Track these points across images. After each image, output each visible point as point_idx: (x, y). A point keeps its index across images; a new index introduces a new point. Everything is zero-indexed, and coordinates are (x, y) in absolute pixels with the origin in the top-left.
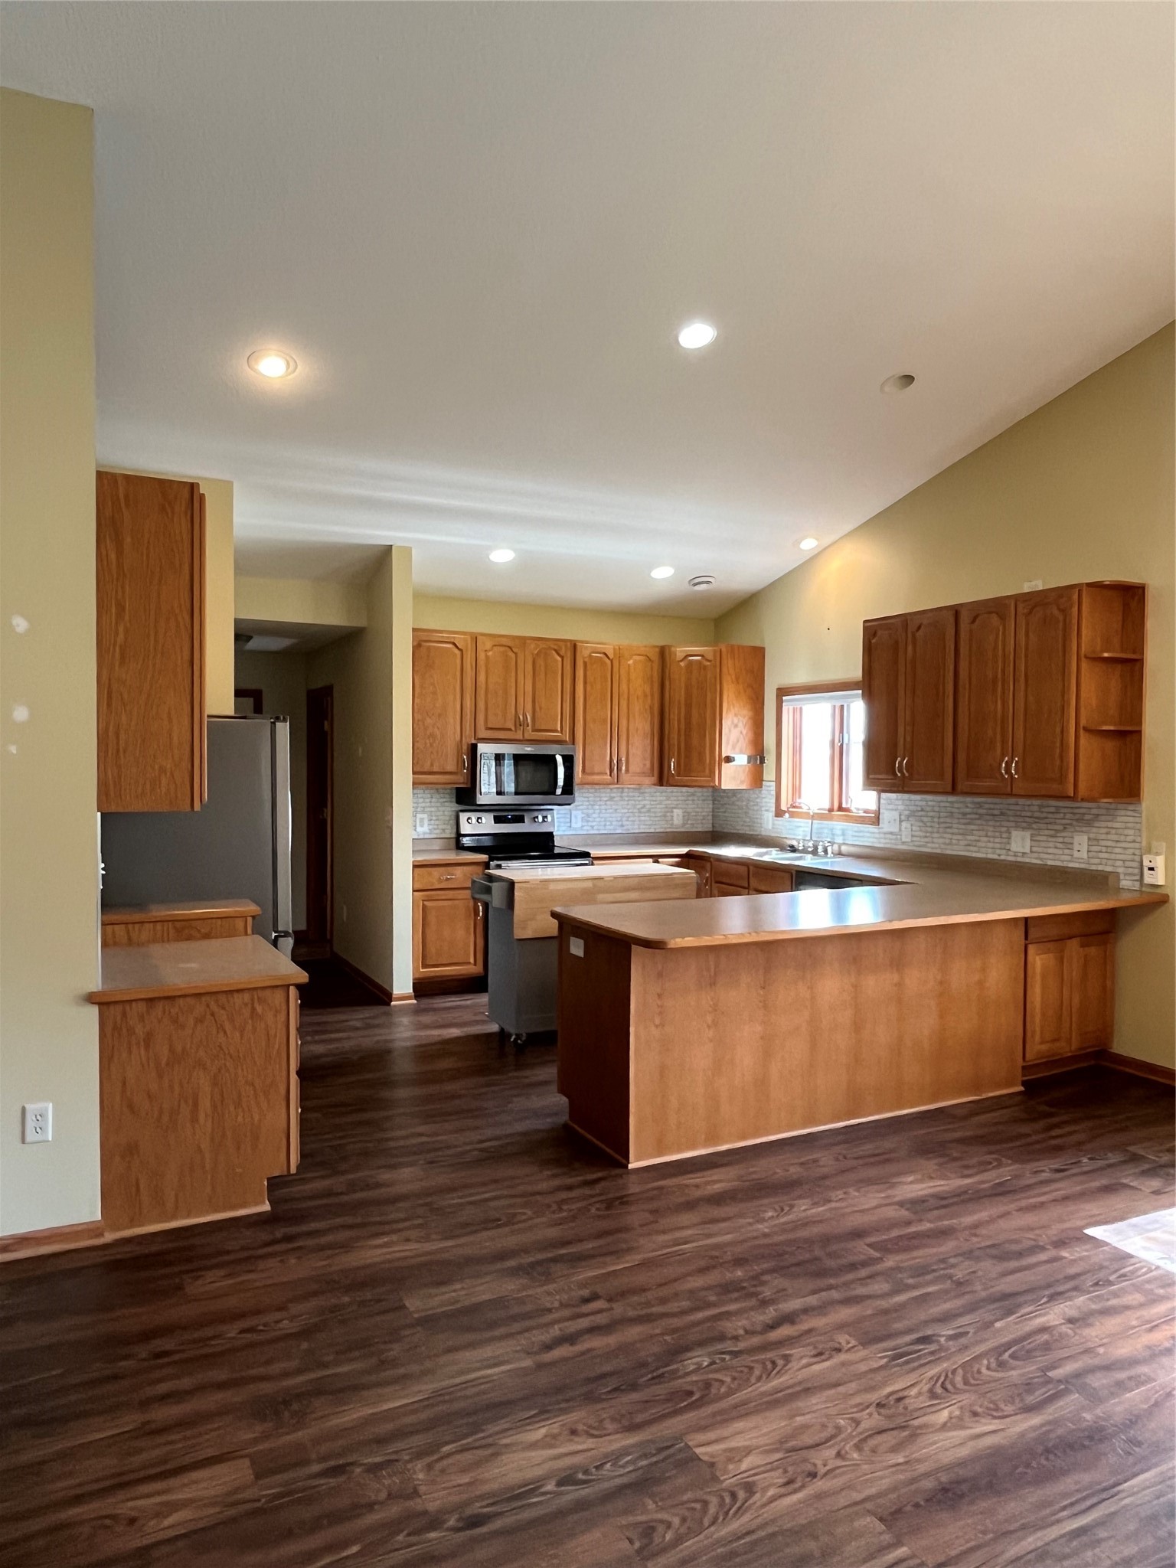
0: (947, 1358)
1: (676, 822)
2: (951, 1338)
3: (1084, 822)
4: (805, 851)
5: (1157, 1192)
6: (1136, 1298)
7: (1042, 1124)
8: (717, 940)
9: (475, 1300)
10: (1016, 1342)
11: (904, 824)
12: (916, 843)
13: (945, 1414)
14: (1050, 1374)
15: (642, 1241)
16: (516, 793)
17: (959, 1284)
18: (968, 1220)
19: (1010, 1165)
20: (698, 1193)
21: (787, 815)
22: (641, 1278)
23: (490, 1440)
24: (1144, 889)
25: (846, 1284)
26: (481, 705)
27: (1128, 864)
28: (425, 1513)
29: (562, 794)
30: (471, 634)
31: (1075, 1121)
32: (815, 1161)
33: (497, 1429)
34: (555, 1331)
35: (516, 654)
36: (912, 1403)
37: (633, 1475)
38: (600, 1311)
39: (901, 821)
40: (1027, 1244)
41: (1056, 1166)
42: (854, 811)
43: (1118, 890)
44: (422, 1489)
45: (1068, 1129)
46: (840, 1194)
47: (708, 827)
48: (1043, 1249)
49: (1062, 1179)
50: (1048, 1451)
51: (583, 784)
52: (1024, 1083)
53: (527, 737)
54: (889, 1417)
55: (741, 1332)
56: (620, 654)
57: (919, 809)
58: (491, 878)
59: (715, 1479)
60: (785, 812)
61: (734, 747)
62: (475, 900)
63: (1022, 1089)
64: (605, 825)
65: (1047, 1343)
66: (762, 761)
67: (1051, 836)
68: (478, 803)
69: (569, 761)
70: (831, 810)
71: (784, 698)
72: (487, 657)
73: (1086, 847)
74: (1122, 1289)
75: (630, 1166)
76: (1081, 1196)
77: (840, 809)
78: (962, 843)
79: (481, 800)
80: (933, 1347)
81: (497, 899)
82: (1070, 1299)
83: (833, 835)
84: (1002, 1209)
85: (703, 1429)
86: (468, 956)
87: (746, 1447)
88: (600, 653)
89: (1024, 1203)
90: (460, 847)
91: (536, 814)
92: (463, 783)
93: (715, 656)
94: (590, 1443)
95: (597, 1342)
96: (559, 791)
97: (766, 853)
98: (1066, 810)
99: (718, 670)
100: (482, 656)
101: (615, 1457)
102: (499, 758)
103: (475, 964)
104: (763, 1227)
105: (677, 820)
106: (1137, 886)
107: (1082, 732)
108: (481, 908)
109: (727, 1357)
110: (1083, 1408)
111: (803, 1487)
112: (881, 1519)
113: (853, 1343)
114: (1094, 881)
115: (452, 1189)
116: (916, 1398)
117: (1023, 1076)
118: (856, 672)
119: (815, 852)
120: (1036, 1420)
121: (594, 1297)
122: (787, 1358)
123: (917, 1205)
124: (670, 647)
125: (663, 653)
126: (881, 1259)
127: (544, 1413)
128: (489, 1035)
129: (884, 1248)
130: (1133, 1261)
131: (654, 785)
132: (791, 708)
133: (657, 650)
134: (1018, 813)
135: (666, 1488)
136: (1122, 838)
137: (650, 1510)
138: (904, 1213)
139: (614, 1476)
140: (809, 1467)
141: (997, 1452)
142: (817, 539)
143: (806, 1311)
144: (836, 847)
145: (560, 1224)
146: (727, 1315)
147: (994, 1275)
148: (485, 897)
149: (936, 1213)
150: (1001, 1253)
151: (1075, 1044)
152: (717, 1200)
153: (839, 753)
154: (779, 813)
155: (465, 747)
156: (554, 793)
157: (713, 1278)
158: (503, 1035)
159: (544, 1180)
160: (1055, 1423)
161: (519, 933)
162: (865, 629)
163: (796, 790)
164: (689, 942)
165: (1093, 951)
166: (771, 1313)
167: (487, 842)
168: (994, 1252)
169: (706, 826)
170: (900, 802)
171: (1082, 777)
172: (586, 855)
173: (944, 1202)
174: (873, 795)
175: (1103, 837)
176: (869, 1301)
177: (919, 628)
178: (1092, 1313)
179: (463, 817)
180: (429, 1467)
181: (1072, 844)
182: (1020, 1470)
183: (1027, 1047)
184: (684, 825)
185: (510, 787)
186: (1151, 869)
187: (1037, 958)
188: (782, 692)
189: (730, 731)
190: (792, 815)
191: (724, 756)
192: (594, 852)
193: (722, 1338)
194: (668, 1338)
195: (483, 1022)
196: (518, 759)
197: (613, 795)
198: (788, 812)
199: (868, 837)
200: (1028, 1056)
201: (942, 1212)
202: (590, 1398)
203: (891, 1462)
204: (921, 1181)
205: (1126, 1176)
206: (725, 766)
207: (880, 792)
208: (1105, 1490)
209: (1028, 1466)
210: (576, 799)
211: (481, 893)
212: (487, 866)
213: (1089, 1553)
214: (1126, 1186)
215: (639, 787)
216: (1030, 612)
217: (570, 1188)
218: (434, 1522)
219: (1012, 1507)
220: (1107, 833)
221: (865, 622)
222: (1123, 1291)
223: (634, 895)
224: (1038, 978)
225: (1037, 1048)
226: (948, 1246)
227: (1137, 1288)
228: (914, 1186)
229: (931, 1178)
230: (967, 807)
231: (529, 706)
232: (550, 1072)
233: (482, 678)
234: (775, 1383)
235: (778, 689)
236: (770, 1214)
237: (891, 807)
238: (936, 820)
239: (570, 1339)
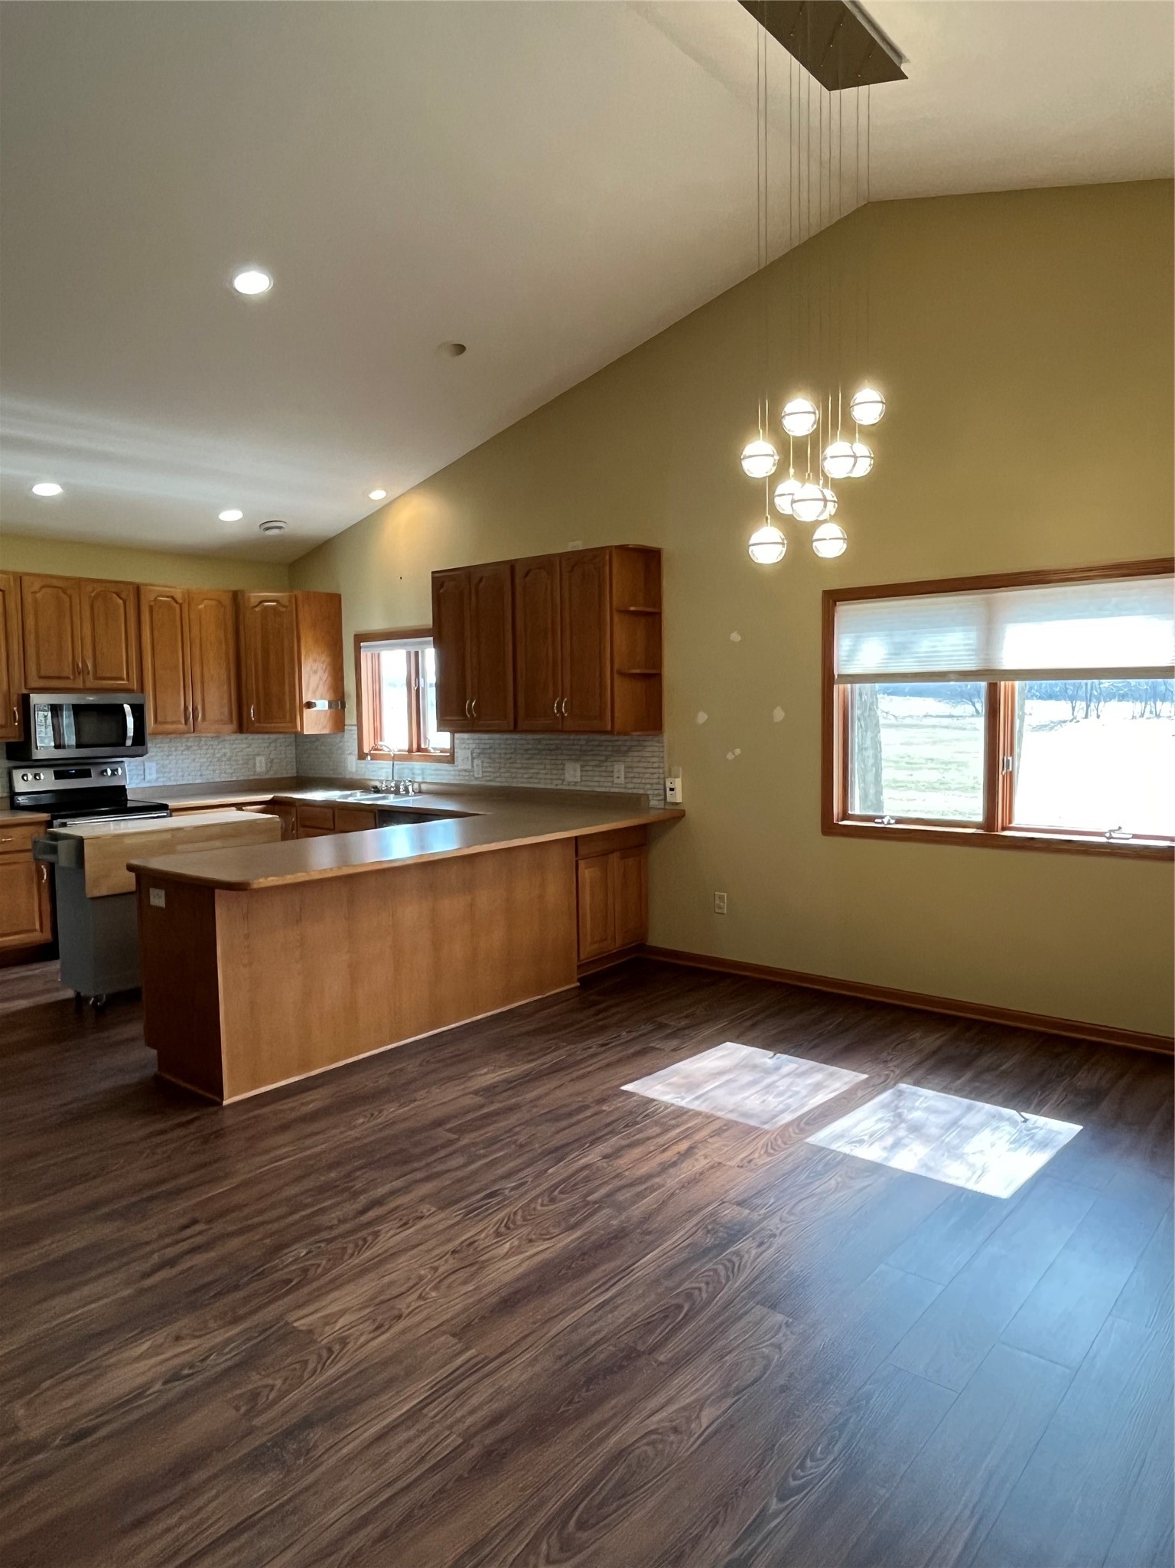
0: (510, 1204)
1: (258, 769)
2: (513, 1189)
3: (621, 753)
4: (388, 791)
5: (674, 1050)
6: (657, 1130)
7: (593, 1010)
8: (301, 877)
9: (68, 1249)
10: (564, 1181)
11: (476, 762)
12: (488, 778)
13: (507, 1245)
14: (589, 1199)
15: (239, 1166)
16: (79, 746)
17: (522, 1146)
18: (530, 1096)
19: (566, 1046)
20: (294, 1115)
21: (369, 757)
22: (239, 1198)
23: (94, 1365)
24: (667, 807)
25: (428, 1165)
26: (31, 651)
27: (655, 786)
28: (28, 1442)
29: (133, 745)
30: (14, 574)
31: (617, 1005)
32: (401, 1070)
33: (100, 1353)
34: (156, 1258)
35: (70, 597)
36: (481, 1245)
37: (238, 1358)
38: (200, 1233)
39: (473, 759)
40: (574, 1107)
41: (600, 1042)
42: (432, 751)
43: (649, 808)
44: (23, 1424)
45: (614, 1010)
46: (423, 1093)
47: (292, 773)
48: (587, 1107)
49: (604, 1052)
50: (584, 1254)
51: (155, 734)
52: (579, 980)
53: (89, 685)
54: (462, 1259)
55: (335, 1222)
56: (189, 598)
57: (488, 746)
58: (56, 837)
59: (313, 1342)
60: (367, 754)
61: (314, 692)
62: (37, 861)
63: (578, 984)
64: (183, 776)
65: (587, 1176)
66: (343, 706)
67: (596, 766)
68: (34, 758)
69: (138, 711)
70: (410, 751)
71: (362, 644)
72: (35, 601)
73: (623, 773)
74: (645, 1125)
75: (225, 1103)
76: (620, 1061)
77: (419, 749)
78: (526, 776)
79: (38, 754)
80: (499, 1198)
81: (64, 858)
82: (607, 1140)
83: (413, 774)
84: (558, 1083)
85: (300, 1306)
86: (34, 924)
87: (340, 1311)
88: (168, 597)
89: (574, 1075)
90: (15, 807)
91: (104, 767)
92: (14, 737)
93: (290, 602)
94: (196, 1342)
95: (198, 1260)
96: (129, 742)
97: (351, 795)
98: (607, 743)
99: (294, 615)
100: (29, 599)
101: (218, 1349)
102: (55, 710)
103: (42, 931)
104: (353, 1133)
105: (261, 767)
106: (661, 805)
107: (616, 676)
108: (45, 870)
109: (323, 1245)
110: (611, 1218)
111: (390, 1328)
112: (454, 1335)
113: (433, 1209)
114: (630, 802)
115: (32, 1155)
116: (485, 1239)
117: (579, 974)
118: (427, 620)
119: (397, 792)
120: (578, 1233)
121: (195, 1222)
122: (376, 1234)
123: (489, 1091)
124: (242, 592)
125: (236, 597)
126: (458, 1140)
127: (147, 1330)
128: (65, 1002)
129: (461, 1131)
130: (655, 1103)
131: (236, 732)
132: (369, 654)
133: (231, 594)
134: (570, 747)
135: (269, 1360)
136: (650, 765)
137: (255, 1380)
138: (479, 1100)
139: (219, 1363)
140: (396, 1312)
141: (545, 1265)
142: (385, 490)
143: (393, 1193)
144: (416, 786)
145: (155, 1166)
146: (323, 1210)
147: (549, 1134)
148: (50, 858)
149: (505, 1094)
150: (555, 1116)
151: (619, 942)
152: (313, 1117)
153: (415, 696)
154: (362, 756)
155: (14, 698)
156: (123, 744)
157: (309, 1183)
158: (79, 1000)
159: (136, 1130)
160: (590, 1233)
161: (92, 891)
162: (433, 579)
163: (378, 733)
164: (272, 881)
165: (631, 861)
166: (363, 1200)
167: (46, 800)
168: (549, 1116)
169: (291, 772)
170: (471, 741)
171: (617, 714)
172: (164, 807)
173: (512, 1085)
174: (447, 735)
175: (636, 765)
176: (446, 1176)
177: (481, 580)
178: (622, 1148)
179: (17, 774)
180: (29, 1404)
181: (612, 772)
182: (563, 1272)
183: (581, 946)
184: (267, 772)
185: (70, 739)
186: (672, 789)
187: (587, 871)
188: (360, 638)
189: (309, 677)
190: (374, 757)
191: (304, 701)
192: (172, 804)
193: (318, 1230)
194: (267, 1241)
195: (57, 990)
196: (78, 710)
197: (189, 744)
198: (371, 755)
199: (443, 775)
200: (582, 956)
201: (510, 1092)
202: (193, 1307)
203: (462, 1292)
204: (493, 1071)
205: (652, 1041)
206: (306, 712)
207: (453, 733)
208: (624, 1270)
209: (569, 1267)
210: (149, 750)
211: (45, 853)
212: (50, 824)
213: (610, 1316)
214: (654, 1049)
215: (218, 736)
216: (571, 571)
217: (163, 1132)
218: (40, 1446)
219: (556, 1300)
220: (639, 762)
221: (433, 573)
222: (646, 1127)
223: (218, 843)
224: (588, 889)
225: (589, 949)
226: (512, 1119)
227: (656, 1123)
228: (488, 1076)
229: (501, 1067)
230: (528, 744)
231: (89, 653)
232: (137, 1029)
233: (30, 622)
234: (368, 1254)
235: (355, 636)
236: (361, 1120)
237: (463, 746)
238: (502, 755)
239: (171, 1263)
